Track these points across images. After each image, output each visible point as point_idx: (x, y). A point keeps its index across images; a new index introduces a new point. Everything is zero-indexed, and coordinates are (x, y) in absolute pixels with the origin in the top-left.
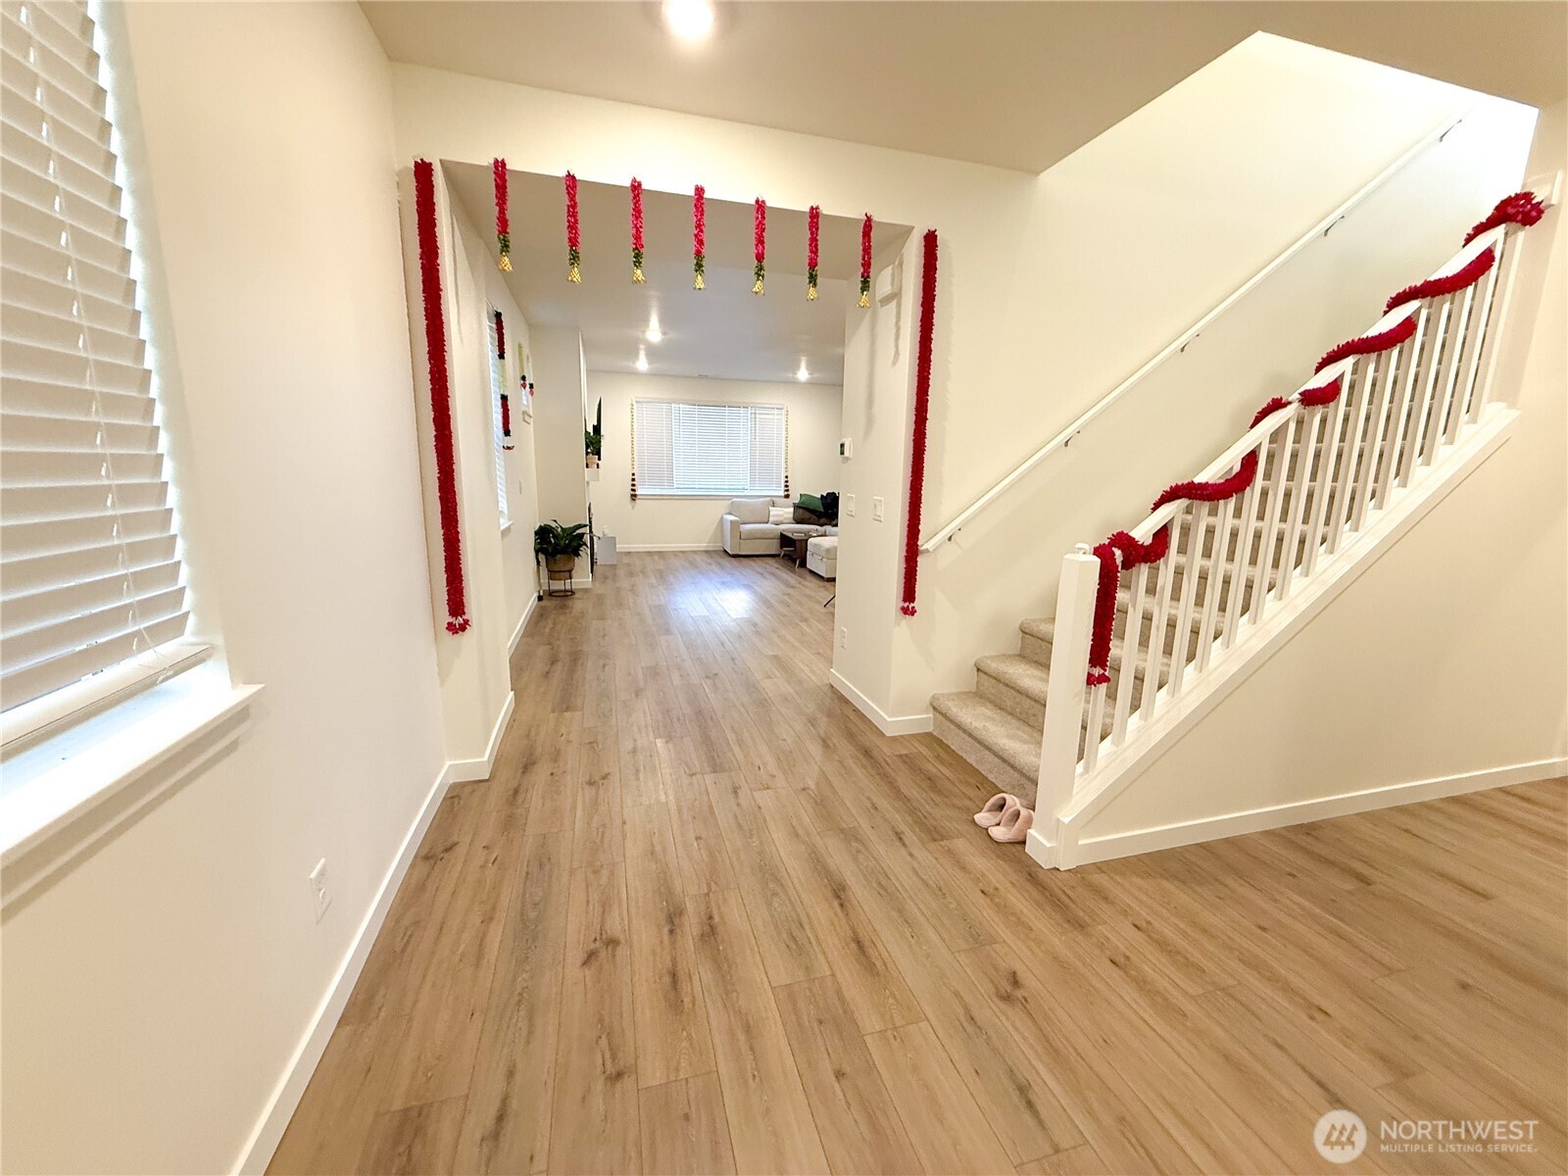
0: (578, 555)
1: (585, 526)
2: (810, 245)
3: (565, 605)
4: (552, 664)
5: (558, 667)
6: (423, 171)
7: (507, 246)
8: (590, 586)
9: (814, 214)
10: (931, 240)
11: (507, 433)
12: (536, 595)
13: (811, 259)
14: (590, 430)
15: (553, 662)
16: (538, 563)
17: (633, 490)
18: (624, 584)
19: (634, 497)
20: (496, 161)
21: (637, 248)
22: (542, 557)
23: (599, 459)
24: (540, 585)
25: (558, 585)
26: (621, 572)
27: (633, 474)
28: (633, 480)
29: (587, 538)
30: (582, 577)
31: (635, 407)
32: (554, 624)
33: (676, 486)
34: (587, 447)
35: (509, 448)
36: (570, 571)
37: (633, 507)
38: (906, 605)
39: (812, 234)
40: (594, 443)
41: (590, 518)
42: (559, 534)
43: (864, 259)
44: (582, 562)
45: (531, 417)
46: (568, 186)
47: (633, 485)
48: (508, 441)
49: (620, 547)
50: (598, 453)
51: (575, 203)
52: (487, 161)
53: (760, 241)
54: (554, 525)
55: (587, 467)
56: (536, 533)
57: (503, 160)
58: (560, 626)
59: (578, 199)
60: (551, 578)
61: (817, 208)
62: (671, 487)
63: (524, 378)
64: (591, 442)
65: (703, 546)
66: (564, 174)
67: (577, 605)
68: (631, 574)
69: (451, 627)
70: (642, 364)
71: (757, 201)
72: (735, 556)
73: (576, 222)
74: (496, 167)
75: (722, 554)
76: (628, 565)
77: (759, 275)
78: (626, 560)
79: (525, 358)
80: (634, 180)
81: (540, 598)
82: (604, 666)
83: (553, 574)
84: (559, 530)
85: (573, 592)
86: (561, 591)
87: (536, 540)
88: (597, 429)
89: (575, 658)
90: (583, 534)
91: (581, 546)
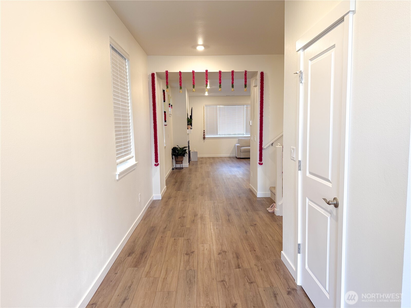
0: (184, 156)
1: (187, 147)
2: (232, 79)
3: (180, 171)
4: (176, 183)
5: (177, 183)
6: (153, 75)
7: (168, 87)
8: (188, 166)
9: (233, 72)
10: (262, 74)
11: (165, 121)
12: (172, 168)
13: (232, 82)
14: (189, 117)
15: (176, 182)
16: (173, 158)
17: (204, 136)
18: (199, 166)
19: (204, 138)
20: (166, 71)
21: (193, 85)
22: (173, 157)
23: (191, 126)
24: (173, 166)
25: (178, 166)
26: (199, 163)
27: (204, 130)
28: (204, 132)
29: (187, 151)
30: (185, 164)
31: (205, 108)
32: (177, 175)
33: (219, 134)
34: (188, 122)
35: (166, 125)
36: (182, 161)
37: (204, 142)
38: (260, 162)
39: (232, 76)
40: (190, 122)
41: (188, 145)
42: (179, 150)
43: (245, 80)
44: (186, 158)
45: (171, 115)
46: (180, 74)
47: (204, 134)
48: (166, 124)
49: (199, 156)
50: (191, 125)
51: (181, 77)
52: (164, 71)
53: (220, 80)
54: (177, 147)
55: (188, 129)
56: (172, 149)
57: (167, 71)
58: (178, 176)
59: (181, 76)
60: (176, 163)
61: (233, 71)
62: (217, 134)
63: (170, 104)
64: (189, 121)
65: (228, 155)
66: (179, 71)
67: (184, 171)
68: (202, 164)
69: (155, 165)
70: (207, 94)
71: (219, 71)
72: (239, 158)
73: (181, 81)
74: (166, 72)
75: (235, 158)
76: (201, 161)
77: (220, 87)
78: (201, 160)
79: (170, 98)
80: (193, 71)
81: (173, 169)
82: (189, 184)
83: (177, 162)
84: (179, 148)
85: (182, 168)
86: (179, 168)
87: (172, 151)
88: (191, 117)
89: (182, 182)
90: (186, 150)
91: (185, 153)
